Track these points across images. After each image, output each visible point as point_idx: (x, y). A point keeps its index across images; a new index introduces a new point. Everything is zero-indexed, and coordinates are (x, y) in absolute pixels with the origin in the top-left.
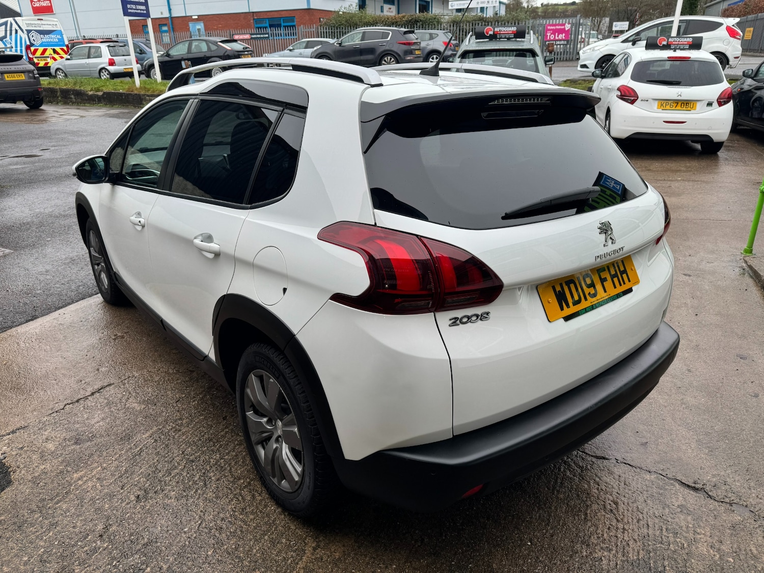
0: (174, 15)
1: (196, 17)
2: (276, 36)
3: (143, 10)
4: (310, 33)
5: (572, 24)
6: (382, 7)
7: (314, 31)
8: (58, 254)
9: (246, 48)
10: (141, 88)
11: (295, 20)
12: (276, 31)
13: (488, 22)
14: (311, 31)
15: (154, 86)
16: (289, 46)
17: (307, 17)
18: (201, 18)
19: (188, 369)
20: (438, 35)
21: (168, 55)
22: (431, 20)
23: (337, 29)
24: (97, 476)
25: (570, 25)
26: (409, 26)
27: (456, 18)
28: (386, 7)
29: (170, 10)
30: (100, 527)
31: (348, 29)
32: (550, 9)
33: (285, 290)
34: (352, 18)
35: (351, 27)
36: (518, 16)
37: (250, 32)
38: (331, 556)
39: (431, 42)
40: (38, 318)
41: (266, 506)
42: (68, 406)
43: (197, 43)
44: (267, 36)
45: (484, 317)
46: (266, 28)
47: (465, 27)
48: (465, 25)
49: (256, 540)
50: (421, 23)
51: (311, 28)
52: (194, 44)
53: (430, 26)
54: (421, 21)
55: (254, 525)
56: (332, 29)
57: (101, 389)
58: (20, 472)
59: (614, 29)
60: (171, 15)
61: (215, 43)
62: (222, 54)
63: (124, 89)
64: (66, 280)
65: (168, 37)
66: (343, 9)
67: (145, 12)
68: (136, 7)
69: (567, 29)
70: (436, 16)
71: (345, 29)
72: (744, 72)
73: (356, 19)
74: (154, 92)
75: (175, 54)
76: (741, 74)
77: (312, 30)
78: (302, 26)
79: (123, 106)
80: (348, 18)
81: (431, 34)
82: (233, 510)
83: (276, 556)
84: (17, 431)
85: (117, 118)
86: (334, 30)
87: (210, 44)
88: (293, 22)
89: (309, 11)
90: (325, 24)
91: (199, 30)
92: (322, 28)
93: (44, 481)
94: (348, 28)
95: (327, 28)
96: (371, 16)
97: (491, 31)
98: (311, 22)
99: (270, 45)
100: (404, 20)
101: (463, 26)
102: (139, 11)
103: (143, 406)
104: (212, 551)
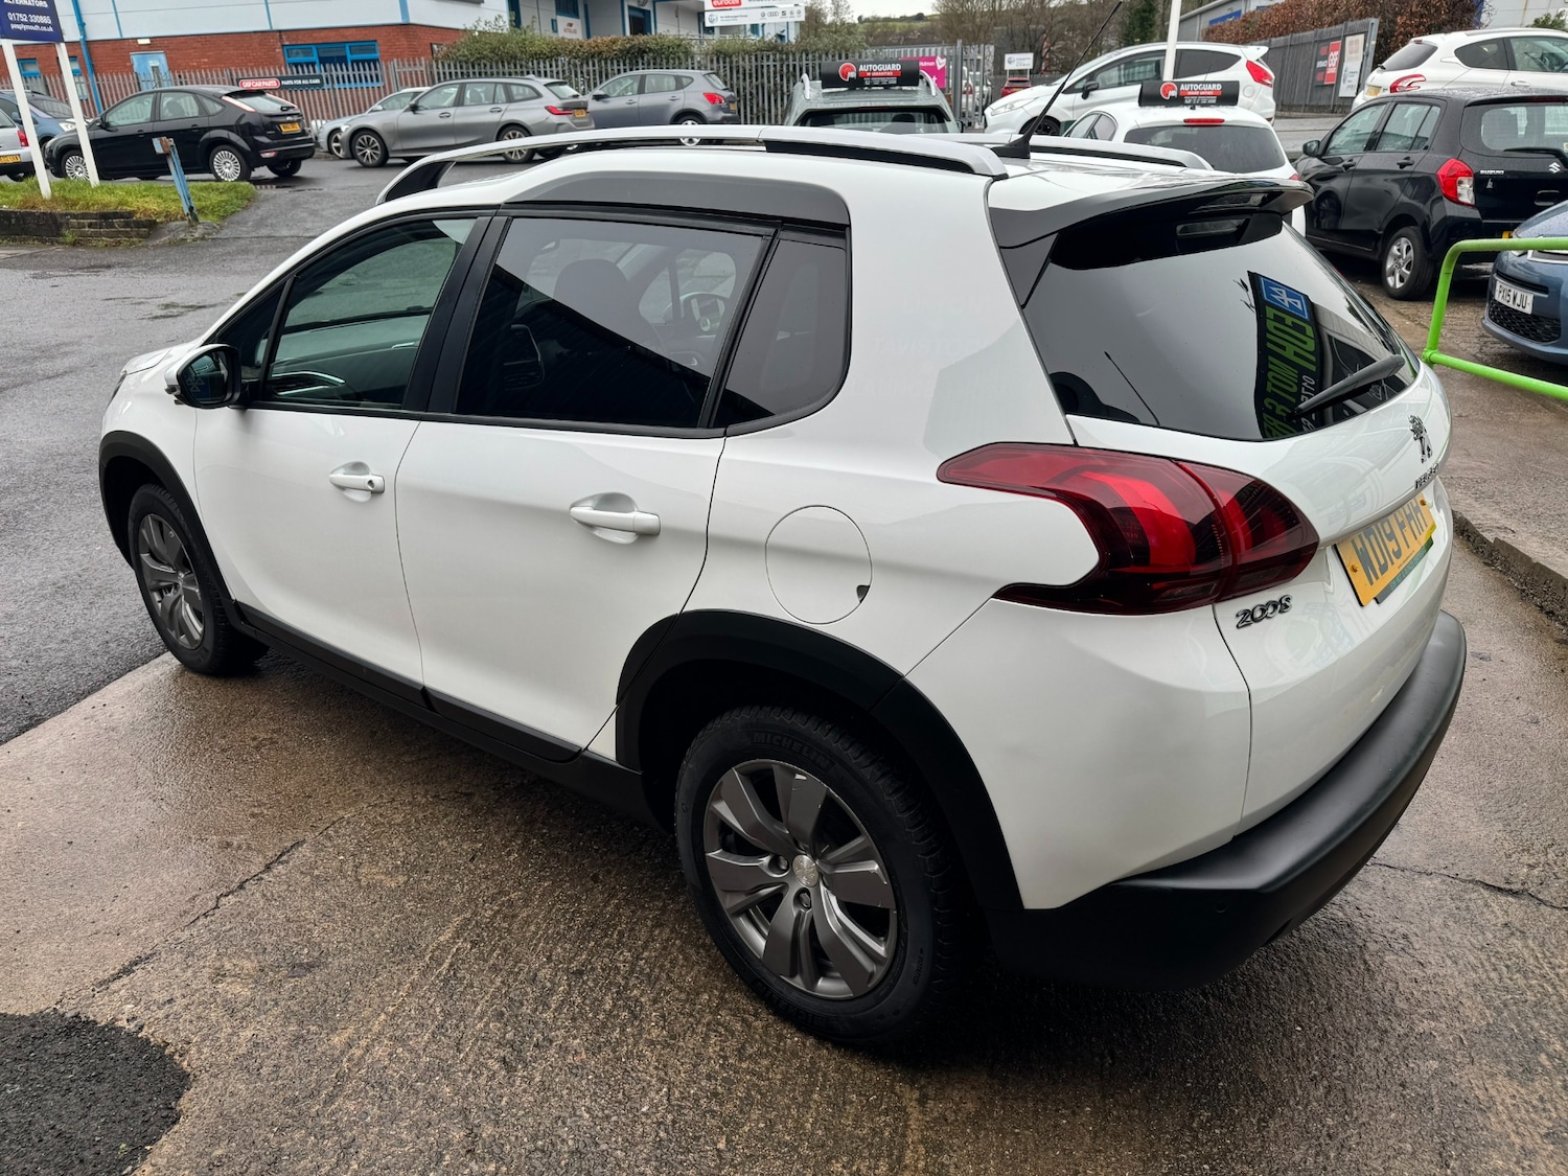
0: (92, 37)
1: (148, 41)
2: (338, 82)
3: (47, 26)
4: (414, 76)
5: (949, 58)
6: (554, 22)
7: (422, 71)
8: (18, 577)
9: (288, 108)
10: (53, 199)
11: (377, 48)
12: (336, 71)
13: (787, 54)
14: (416, 72)
15: (87, 193)
16: (375, 102)
17: (404, 42)
18: (157, 43)
19: (456, 792)
20: (692, 80)
21: (105, 126)
22: (671, 50)
23: (473, 68)
24: (389, 1032)
25: (945, 60)
26: (627, 61)
27: (722, 45)
28: (562, 21)
29: (82, 25)
30: (457, 1135)
31: (498, 68)
32: (878, 27)
33: (863, 591)
34: (504, 44)
35: (503, 62)
36: (844, 41)
37: (279, 75)
38: (959, 1110)
39: (679, 94)
40: (45, 720)
41: (781, 1037)
42: (224, 900)
43: (170, 99)
44: (317, 81)
45: (1282, 606)
46: (313, 64)
47: (741, 63)
48: (741, 59)
49: (799, 1106)
50: (651, 54)
51: (415, 65)
52: (166, 100)
53: (671, 61)
54: (650, 50)
55: (779, 1076)
56: (461, 67)
57: (281, 855)
58: (199, 1051)
59: (1008, 67)
60: (85, 36)
61: (217, 98)
62: (233, 123)
63: (11, 203)
64: (68, 631)
65: (83, 85)
66: (482, 24)
67: (51, 29)
68: (29, 18)
69: (939, 67)
70: (682, 40)
71: (491, 68)
72: (1305, 146)
73: (513, 47)
74: (88, 207)
75: (121, 123)
76: (1301, 149)
77: (418, 69)
78: (395, 60)
79: (14, 240)
80: (495, 43)
81: (678, 79)
82: (721, 1057)
83: (855, 1129)
84: (134, 968)
85: (10, 268)
86: (468, 68)
87: (205, 101)
88: (374, 51)
89: (406, 28)
90: (446, 56)
91: (155, 69)
92: (440, 66)
93: (268, 1062)
94: (497, 65)
95: (452, 65)
96: (545, 39)
97: (852, 70)
98: (414, 54)
99: (326, 102)
100: (615, 48)
101: (737, 62)
102: (36, 28)
103: (402, 879)
104: (724, 1141)
